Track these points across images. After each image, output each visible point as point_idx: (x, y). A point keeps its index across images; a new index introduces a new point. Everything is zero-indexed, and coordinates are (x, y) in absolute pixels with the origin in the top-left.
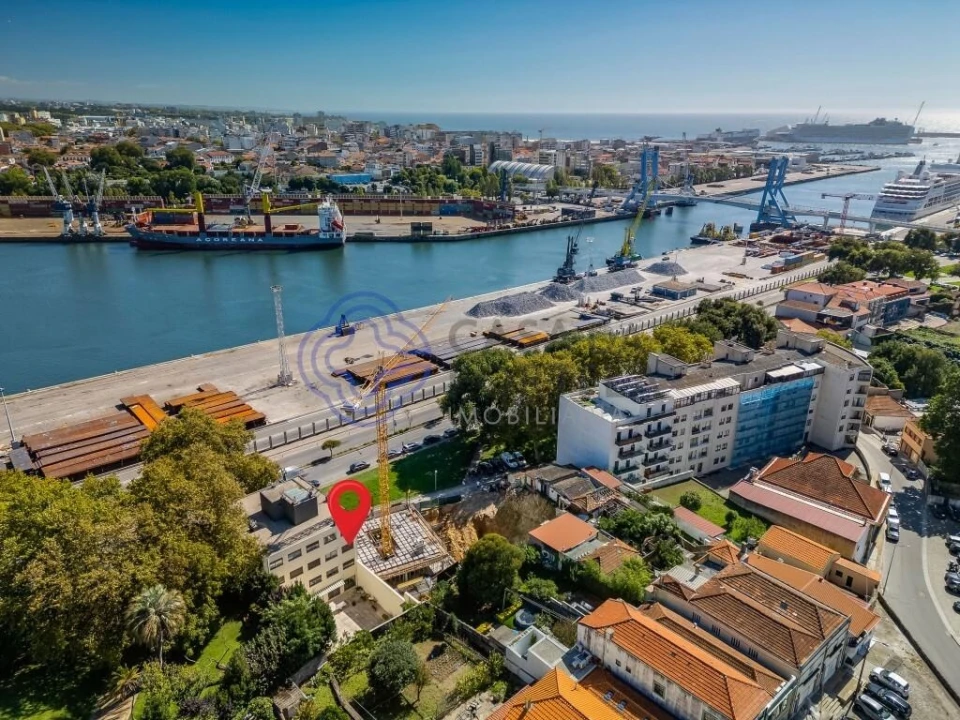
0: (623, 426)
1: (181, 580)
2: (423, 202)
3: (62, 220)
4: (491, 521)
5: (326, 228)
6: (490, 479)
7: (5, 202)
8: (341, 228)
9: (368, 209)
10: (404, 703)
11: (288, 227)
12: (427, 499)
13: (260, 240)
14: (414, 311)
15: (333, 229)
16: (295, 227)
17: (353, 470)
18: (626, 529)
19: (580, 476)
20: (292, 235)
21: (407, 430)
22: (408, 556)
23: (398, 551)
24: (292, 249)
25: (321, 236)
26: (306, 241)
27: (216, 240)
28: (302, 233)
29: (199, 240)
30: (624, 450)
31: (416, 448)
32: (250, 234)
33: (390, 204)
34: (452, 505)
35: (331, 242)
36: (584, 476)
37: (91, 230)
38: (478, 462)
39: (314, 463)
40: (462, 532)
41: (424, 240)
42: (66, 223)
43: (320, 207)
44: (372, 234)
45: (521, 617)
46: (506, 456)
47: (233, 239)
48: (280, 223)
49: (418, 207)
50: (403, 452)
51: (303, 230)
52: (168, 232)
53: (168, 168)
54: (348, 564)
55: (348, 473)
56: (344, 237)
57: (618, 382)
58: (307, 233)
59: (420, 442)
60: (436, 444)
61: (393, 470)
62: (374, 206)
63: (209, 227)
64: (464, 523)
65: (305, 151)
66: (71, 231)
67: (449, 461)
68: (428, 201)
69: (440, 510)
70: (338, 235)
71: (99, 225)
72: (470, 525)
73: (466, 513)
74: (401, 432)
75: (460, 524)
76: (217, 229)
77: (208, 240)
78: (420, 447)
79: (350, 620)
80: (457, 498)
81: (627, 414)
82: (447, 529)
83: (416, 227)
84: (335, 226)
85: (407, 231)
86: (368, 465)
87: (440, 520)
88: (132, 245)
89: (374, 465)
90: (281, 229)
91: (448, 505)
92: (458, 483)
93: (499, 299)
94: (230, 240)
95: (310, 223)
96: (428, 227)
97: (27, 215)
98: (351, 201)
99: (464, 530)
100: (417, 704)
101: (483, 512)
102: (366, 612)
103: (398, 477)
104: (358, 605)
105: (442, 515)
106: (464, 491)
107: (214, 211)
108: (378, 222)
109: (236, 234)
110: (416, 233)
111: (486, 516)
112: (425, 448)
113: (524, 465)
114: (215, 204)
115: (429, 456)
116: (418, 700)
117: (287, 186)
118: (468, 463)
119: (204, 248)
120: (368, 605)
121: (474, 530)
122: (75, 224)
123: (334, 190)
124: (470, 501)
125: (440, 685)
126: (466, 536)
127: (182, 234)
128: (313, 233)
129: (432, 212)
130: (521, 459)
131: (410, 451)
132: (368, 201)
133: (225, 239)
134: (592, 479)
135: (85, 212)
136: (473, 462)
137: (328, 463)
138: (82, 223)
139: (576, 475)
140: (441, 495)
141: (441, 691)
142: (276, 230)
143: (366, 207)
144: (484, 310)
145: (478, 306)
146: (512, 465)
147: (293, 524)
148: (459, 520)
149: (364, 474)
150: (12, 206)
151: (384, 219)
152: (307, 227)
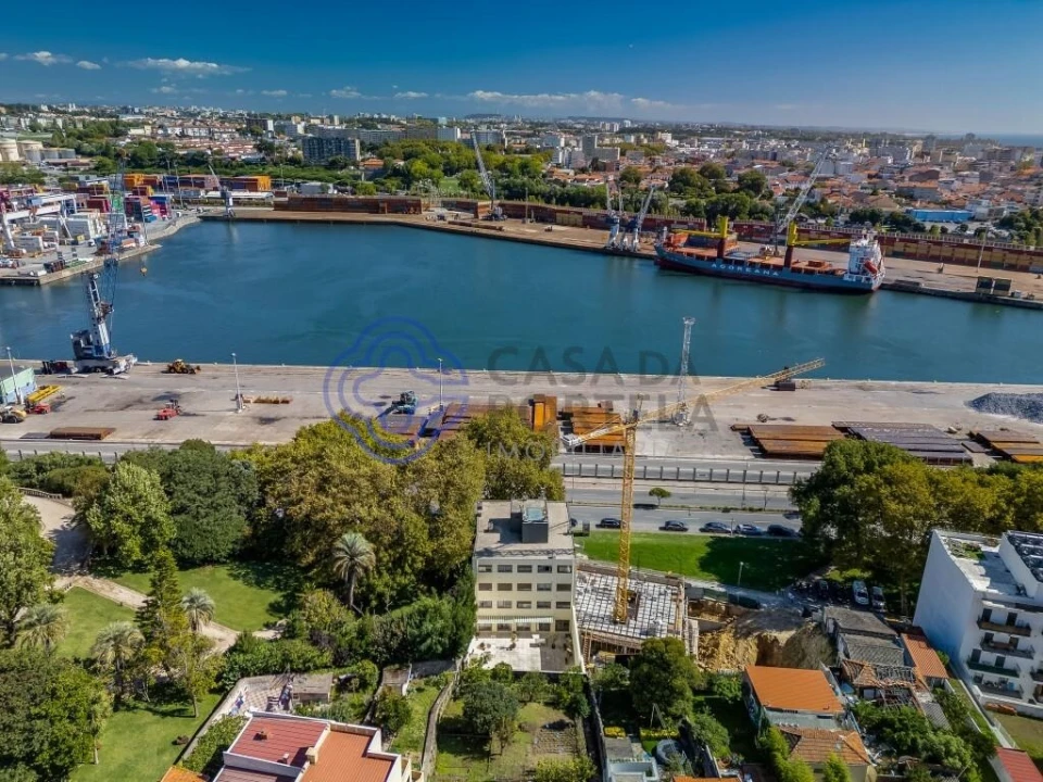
0: (994, 601)
1: (387, 539)
2: (1021, 252)
3: (608, 233)
4: (780, 648)
5: (855, 270)
6: (815, 603)
7: (580, 213)
8: (874, 271)
9: (937, 253)
10: (487, 748)
11: (811, 264)
12: (722, 590)
13: (775, 274)
14: (894, 383)
15: (864, 272)
16: (819, 264)
17: (668, 527)
18: (888, 730)
19: (895, 642)
20: (812, 272)
21: (760, 510)
22: (638, 631)
23: (632, 622)
24: (807, 288)
25: (846, 278)
26: (829, 282)
27: (731, 268)
28: (826, 272)
29: (714, 265)
30: (995, 639)
31: (752, 531)
32: (767, 266)
33: (969, 251)
34: (743, 609)
35: (858, 286)
36: (899, 643)
37: (628, 245)
38: (818, 578)
39: (637, 506)
40: (737, 644)
41: (991, 301)
42: (611, 236)
43: (853, 244)
44: (918, 284)
45: (665, 748)
46: (860, 587)
47: (748, 270)
48: (803, 258)
49: (1011, 258)
50: (735, 532)
51: (828, 269)
52: (689, 254)
53: (735, 191)
54: (564, 605)
55: (661, 529)
56: (876, 284)
57: (1025, 541)
58: (833, 273)
59: (765, 529)
60: (780, 538)
61: (708, 545)
62: (946, 251)
63: (731, 253)
64: (746, 636)
65: (907, 179)
66: (613, 244)
67: (780, 562)
68: (1029, 253)
69: (727, 607)
70: (868, 279)
71: (636, 241)
72: (752, 642)
73: (755, 625)
74: (751, 510)
75: (742, 634)
76: (740, 256)
77: (723, 267)
78: (759, 534)
79: (539, 659)
80: (755, 605)
81: (1020, 590)
82: (723, 632)
83: (984, 283)
84: (868, 268)
85: (970, 287)
86: (685, 530)
87: (723, 618)
88: (656, 264)
89: (693, 530)
90: (803, 265)
91: (739, 607)
92: (769, 589)
93: (1029, 395)
94: (744, 269)
95: (841, 262)
96: (1004, 286)
97: (593, 227)
98: (916, 242)
99: (742, 643)
100: (497, 757)
101: (775, 634)
102: (558, 660)
103: (708, 554)
104: (557, 650)
105: (728, 614)
106: (769, 602)
107: (754, 238)
108: (940, 271)
109: (752, 265)
110: (983, 290)
111: (776, 640)
112: (764, 537)
113: (880, 608)
114: (757, 230)
115: (761, 547)
116: (500, 755)
117: (848, 219)
118: (804, 575)
119: (718, 275)
120: (565, 655)
121: (754, 648)
122: (618, 238)
123: (906, 228)
124: (769, 614)
125: (530, 755)
126: (740, 651)
127: (700, 258)
128: (840, 273)
129: (1031, 268)
130: (880, 599)
131: (743, 533)
132: (940, 244)
133: (740, 268)
134: (907, 651)
135: (628, 227)
136: (812, 575)
137: (651, 511)
138: (623, 237)
139: (891, 637)
140: (740, 593)
141: (526, 761)
142: (797, 265)
143: (935, 251)
144: (996, 405)
145: (987, 397)
146: (859, 599)
147: (520, 540)
148: (741, 628)
149: (675, 536)
150: (584, 217)
151: (950, 269)
152: (835, 267)
